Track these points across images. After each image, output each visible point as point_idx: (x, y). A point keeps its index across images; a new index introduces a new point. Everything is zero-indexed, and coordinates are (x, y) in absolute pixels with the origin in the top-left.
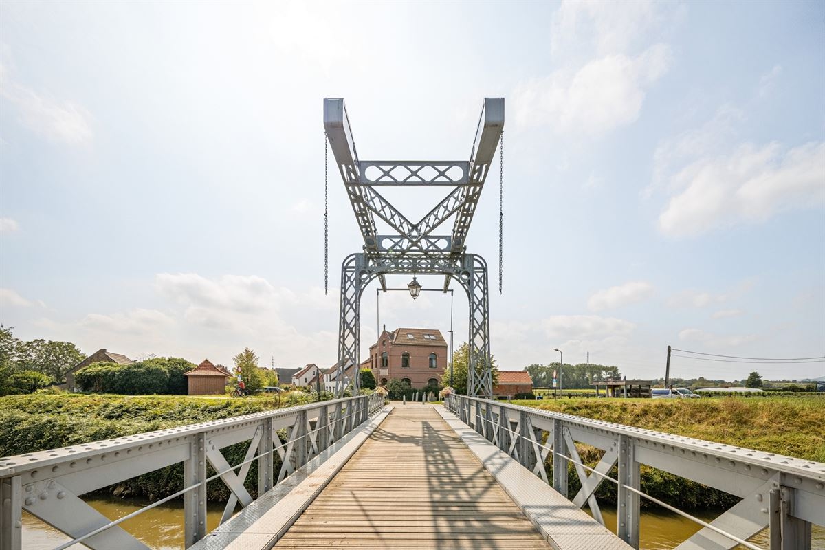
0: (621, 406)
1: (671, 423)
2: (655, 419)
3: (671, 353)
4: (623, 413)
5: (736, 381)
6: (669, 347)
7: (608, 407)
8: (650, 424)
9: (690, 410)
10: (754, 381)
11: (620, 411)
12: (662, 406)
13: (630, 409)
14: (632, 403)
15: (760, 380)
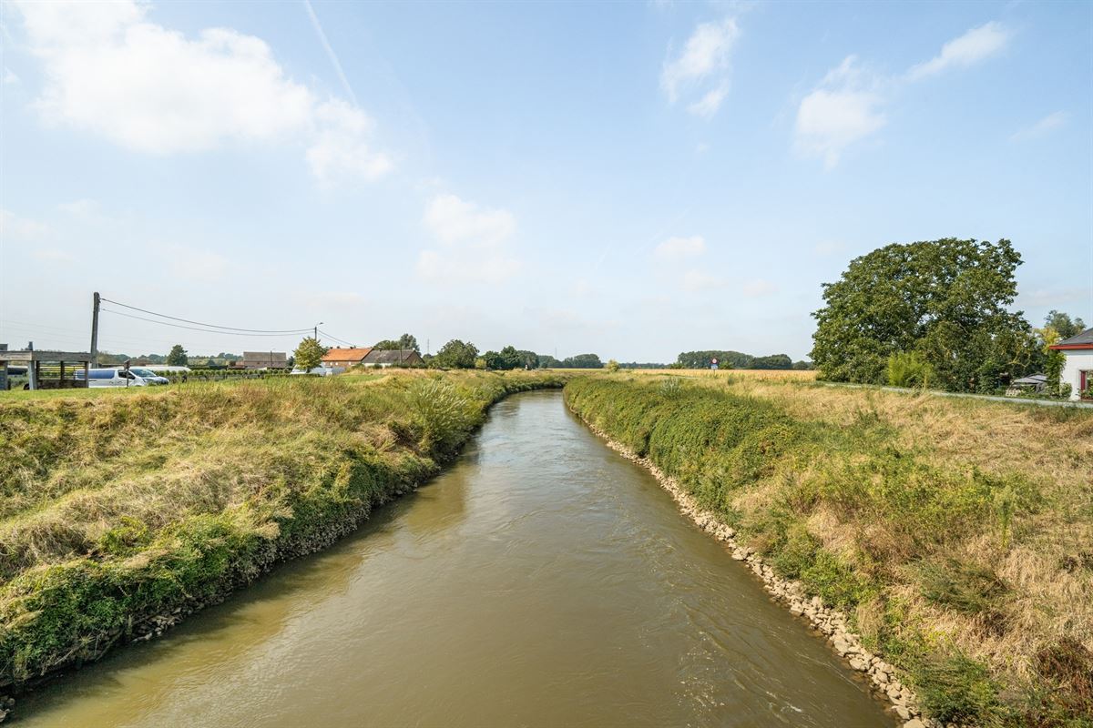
0: (59, 409)
1: (173, 433)
2: (143, 430)
3: (101, 306)
4: (71, 426)
5: (143, 356)
6: (97, 296)
7: (24, 414)
8: (137, 441)
9: (196, 407)
10: (178, 357)
11: (59, 420)
12: (150, 403)
13: (83, 414)
14: (82, 402)
15: (185, 356)
